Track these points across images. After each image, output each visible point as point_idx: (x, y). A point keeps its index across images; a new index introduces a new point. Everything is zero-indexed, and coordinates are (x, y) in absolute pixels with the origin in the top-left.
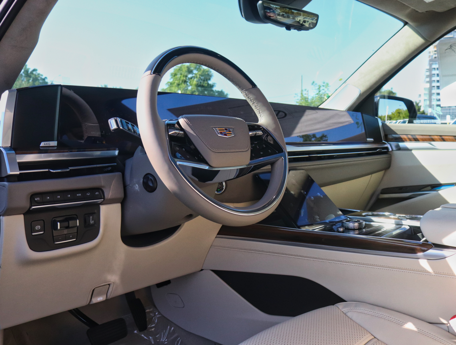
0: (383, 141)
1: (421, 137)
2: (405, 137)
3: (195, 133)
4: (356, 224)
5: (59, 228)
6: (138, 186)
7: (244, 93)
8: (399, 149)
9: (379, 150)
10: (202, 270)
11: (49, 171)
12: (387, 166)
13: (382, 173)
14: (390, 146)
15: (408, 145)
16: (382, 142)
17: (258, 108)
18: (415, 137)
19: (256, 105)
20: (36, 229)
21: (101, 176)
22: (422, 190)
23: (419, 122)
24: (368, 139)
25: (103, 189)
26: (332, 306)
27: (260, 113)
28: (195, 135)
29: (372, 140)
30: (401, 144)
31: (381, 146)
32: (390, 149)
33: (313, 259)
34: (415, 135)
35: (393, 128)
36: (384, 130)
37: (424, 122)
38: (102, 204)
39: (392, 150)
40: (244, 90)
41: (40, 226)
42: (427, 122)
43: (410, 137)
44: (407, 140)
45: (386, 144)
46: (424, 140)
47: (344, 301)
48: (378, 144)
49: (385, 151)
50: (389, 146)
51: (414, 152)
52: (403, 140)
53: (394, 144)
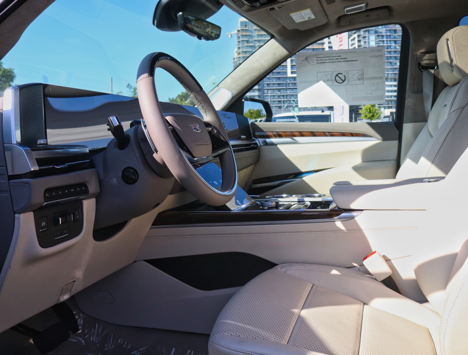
0: (253, 138)
1: (284, 133)
2: (271, 134)
3: (181, 129)
4: (274, 203)
5: (60, 223)
6: (116, 179)
7: (193, 95)
8: (266, 144)
9: (253, 145)
10: (135, 262)
11: (54, 168)
12: (258, 160)
13: (252, 166)
14: (259, 141)
15: (274, 140)
16: (251, 139)
17: (205, 108)
18: (279, 134)
19: (203, 105)
20: (42, 225)
21: (85, 171)
22: (288, 178)
23: (281, 121)
24: (242, 137)
25: (88, 184)
26: (271, 269)
27: (206, 112)
28: (181, 130)
29: (245, 137)
30: (268, 140)
31: (251, 142)
32: (259, 145)
33: (248, 235)
34: (279, 132)
35: (260, 126)
36: (252, 128)
37: (285, 121)
38: (84, 199)
39: (261, 146)
40: (194, 92)
41: (44, 223)
42: (287, 121)
43: (275, 133)
44: (273, 136)
45: (255, 140)
46: (287, 136)
47: (277, 265)
48: (249, 140)
49: (255, 147)
50: (257, 142)
51: (279, 146)
52: (269, 136)
53: (261, 140)
